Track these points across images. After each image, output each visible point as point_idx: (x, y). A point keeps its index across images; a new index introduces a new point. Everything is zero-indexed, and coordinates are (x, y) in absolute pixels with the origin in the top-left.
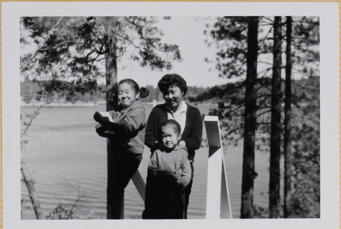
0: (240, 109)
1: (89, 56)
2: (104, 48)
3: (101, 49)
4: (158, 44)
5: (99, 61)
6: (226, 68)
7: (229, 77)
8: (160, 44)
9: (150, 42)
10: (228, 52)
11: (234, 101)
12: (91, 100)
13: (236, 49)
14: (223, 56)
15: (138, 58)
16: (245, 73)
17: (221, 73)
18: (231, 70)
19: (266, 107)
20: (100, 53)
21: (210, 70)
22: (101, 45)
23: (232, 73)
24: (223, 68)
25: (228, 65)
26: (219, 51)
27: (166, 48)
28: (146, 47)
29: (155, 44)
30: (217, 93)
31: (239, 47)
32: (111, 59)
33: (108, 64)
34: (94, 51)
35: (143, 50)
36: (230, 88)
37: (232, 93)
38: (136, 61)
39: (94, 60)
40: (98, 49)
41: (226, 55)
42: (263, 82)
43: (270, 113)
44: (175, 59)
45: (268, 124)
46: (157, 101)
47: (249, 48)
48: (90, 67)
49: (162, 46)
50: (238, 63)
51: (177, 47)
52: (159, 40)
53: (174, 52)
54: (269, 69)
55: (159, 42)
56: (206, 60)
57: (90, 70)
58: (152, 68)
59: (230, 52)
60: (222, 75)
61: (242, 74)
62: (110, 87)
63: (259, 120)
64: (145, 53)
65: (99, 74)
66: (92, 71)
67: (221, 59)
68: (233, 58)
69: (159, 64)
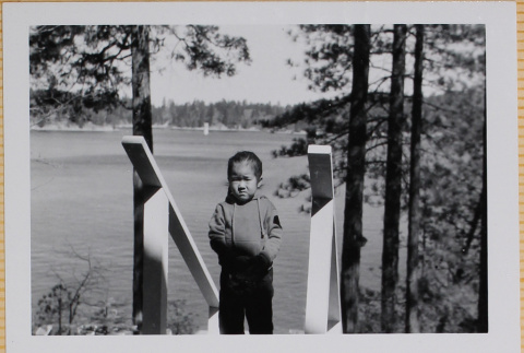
0: (339, 139)
1: (106, 52)
2: (129, 39)
3: (125, 40)
4: (214, 35)
5: (122, 59)
6: (319, 75)
7: (324, 90)
8: (218, 36)
9: (201, 32)
10: (322, 51)
11: (331, 127)
12: (108, 121)
13: (335, 46)
14: (315, 56)
15: (182, 57)
16: (350, 85)
17: (312, 83)
18: (327, 79)
19: (379, 136)
20: (123, 47)
21: (295, 79)
22: (124, 35)
23: (328, 84)
24: (315, 76)
25: (323, 70)
26: (309, 48)
27: (228, 43)
28: (196, 40)
29: (209, 35)
30: (306, 113)
31: (341, 44)
32: (140, 58)
33: (137, 66)
34: (114, 44)
35: (191, 45)
36: (324, 106)
37: (327, 115)
38: (180, 60)
39: (114, 57)
40: (121, 42)
41: (321, 55)
42: (376, 99)
43: (386, 146)
44: (240, 59)
45: (383, 162)
46: (210, 125)
47: (356, 46)
48: (108, 69)
49: (221, 38)
50: (339, 67)
51: (244, 41)
52: (217, 28)
53: (239, 49)
54: (385, 79)
55: (216, 33)
56: (289, 62)
57: (107, 74)
58: (205, 74)
59: (326, 51)
60: (314, 86)
61: (343, 85)
62: (138, 101)
63: (369, 156)
64: (194, 49)
65: (122, 80)
66: (111, 75)
67: (312, 61)
68: (331, 61)
69: (216, 66)
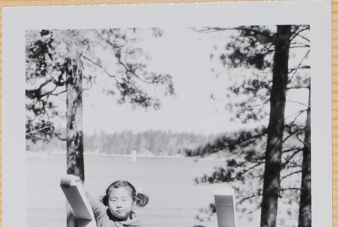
0: (258, 167)
1: (43, 88)
2: (64, 77)
3: (60, 78)
4: (142, 72)
5: (57, 95)
6: (240, 108)
7: (245, 122)
8: (145, 73)
9: (131, 70)
10: (243, 86)
11: (250, 156)
12: (43, 148)
13: (255, 82)
14: (236, 91)
15: (113, 93)
16: (268, 117)
17: (233, 115)
18: (247, 112)
19: (295, 165)
20: (59, 84)
21: (217, 112)
22: (60, 73)
23: (249, 117)
24: (236, 110)
25: (243, 105)
26: (231, 84)
27: (156, 79)
28: (125, 77)
29: (137, 72)
30: (226, 144)
31: (260, 79)
32: (75, 95)
33: (71, 102)
34: (50, 81)
35: (122, 82)
36: (245, 138)
37: (247, 145)
38: (111, 95)
39: (48, 94)
40: (57, 80)
41: (242, 90)
42: (292, 130)
43: (301, 174)
44: (166, 94)
45: (297, 189)
46: (137, 152)
47: (275, 80)
48: (44, 103)
49: (149, 75)
50: (258, 101)
51: (169, 77)
52: (145, 66)
53: (166, 85)
54: (302, 111)
55: (144, 70)
56: (212, 96)
57: (44, 108)
58: (134, 108)
59: (246, 86)
60: (235, 118)
61: (262, 117)
62: (72, 134)
63: (284, 184)
64: (123, 86)
65: (57, 113)
66: (47, 109)
67: (233, 95)
68: (251, 94)
69: (142, 101)
